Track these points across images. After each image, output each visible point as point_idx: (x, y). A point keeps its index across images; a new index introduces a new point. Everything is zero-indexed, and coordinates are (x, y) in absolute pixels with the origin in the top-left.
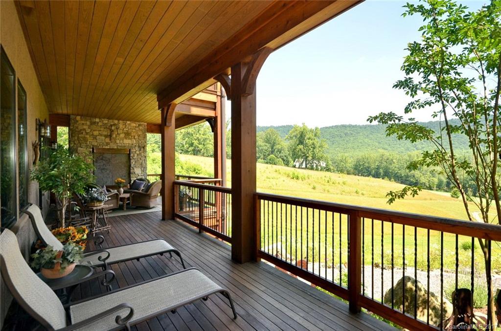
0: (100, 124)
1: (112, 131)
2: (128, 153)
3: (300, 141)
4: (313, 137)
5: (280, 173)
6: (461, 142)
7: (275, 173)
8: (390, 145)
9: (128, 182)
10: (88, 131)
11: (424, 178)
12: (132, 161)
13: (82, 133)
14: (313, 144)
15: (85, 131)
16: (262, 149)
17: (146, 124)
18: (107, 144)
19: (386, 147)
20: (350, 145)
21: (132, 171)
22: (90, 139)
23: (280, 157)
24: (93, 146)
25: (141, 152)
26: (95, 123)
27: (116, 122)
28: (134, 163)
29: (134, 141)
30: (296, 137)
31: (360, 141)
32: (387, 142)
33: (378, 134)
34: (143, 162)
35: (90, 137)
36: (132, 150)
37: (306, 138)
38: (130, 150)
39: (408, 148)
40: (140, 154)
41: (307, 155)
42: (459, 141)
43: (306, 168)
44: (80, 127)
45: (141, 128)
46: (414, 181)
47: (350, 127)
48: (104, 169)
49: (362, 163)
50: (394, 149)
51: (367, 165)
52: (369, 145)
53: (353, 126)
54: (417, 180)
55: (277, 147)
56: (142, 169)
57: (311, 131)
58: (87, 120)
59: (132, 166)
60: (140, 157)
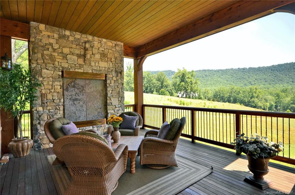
0: (71, 38)
1: (86, 49)
2: (104, 79)
3: (182, 80)
4: (190, 77)
5: (171, 101)
6: (279, 80)
7: (168, 101)
8: (234, 82)
9: (104, 115)
10: (56, 46)
11: (260, 103)
12: (108, 89)
13: (48, 49)
14: (191, 81)
15: (52, 46)
16: (155, 86)
17: (122, 44)
18: (81, 66)
19: (232, 83)
20: (209, 82)
21: (108, 101)
22: (58, 58)
23: (167, 90)
24: (63, 68)
25: (118, 78)
26: (64, 36)
27: (90, 38)
28: (111, 91)
29: (111, 64)
30: (179, 76)
31: (215, 80)
32: (232, 80)
33: (226, 76)
34: (121, 90)
35: (58, 55)
36: (108, 76)
37: (186, 78)
38: (106, 75)
39: (245, 84)
40: (117, 80)
41: (187, 89)
42: (278, 79)
43: (186, 97)
44: (45, 41)
45: (117, 48)
46: (254, 105)
47: (208, 71)
48: (76, 100)
49: (219, 94)
50: (236, 85)
51: (222, 95)
52: (221, 82)
53: (211, 71)
54: (256, 105)
55: (165, 83)
56: (120, 99)
57: (189, 73)
58: (53, 32)
59: (109, 95)
60: (117, 84)
